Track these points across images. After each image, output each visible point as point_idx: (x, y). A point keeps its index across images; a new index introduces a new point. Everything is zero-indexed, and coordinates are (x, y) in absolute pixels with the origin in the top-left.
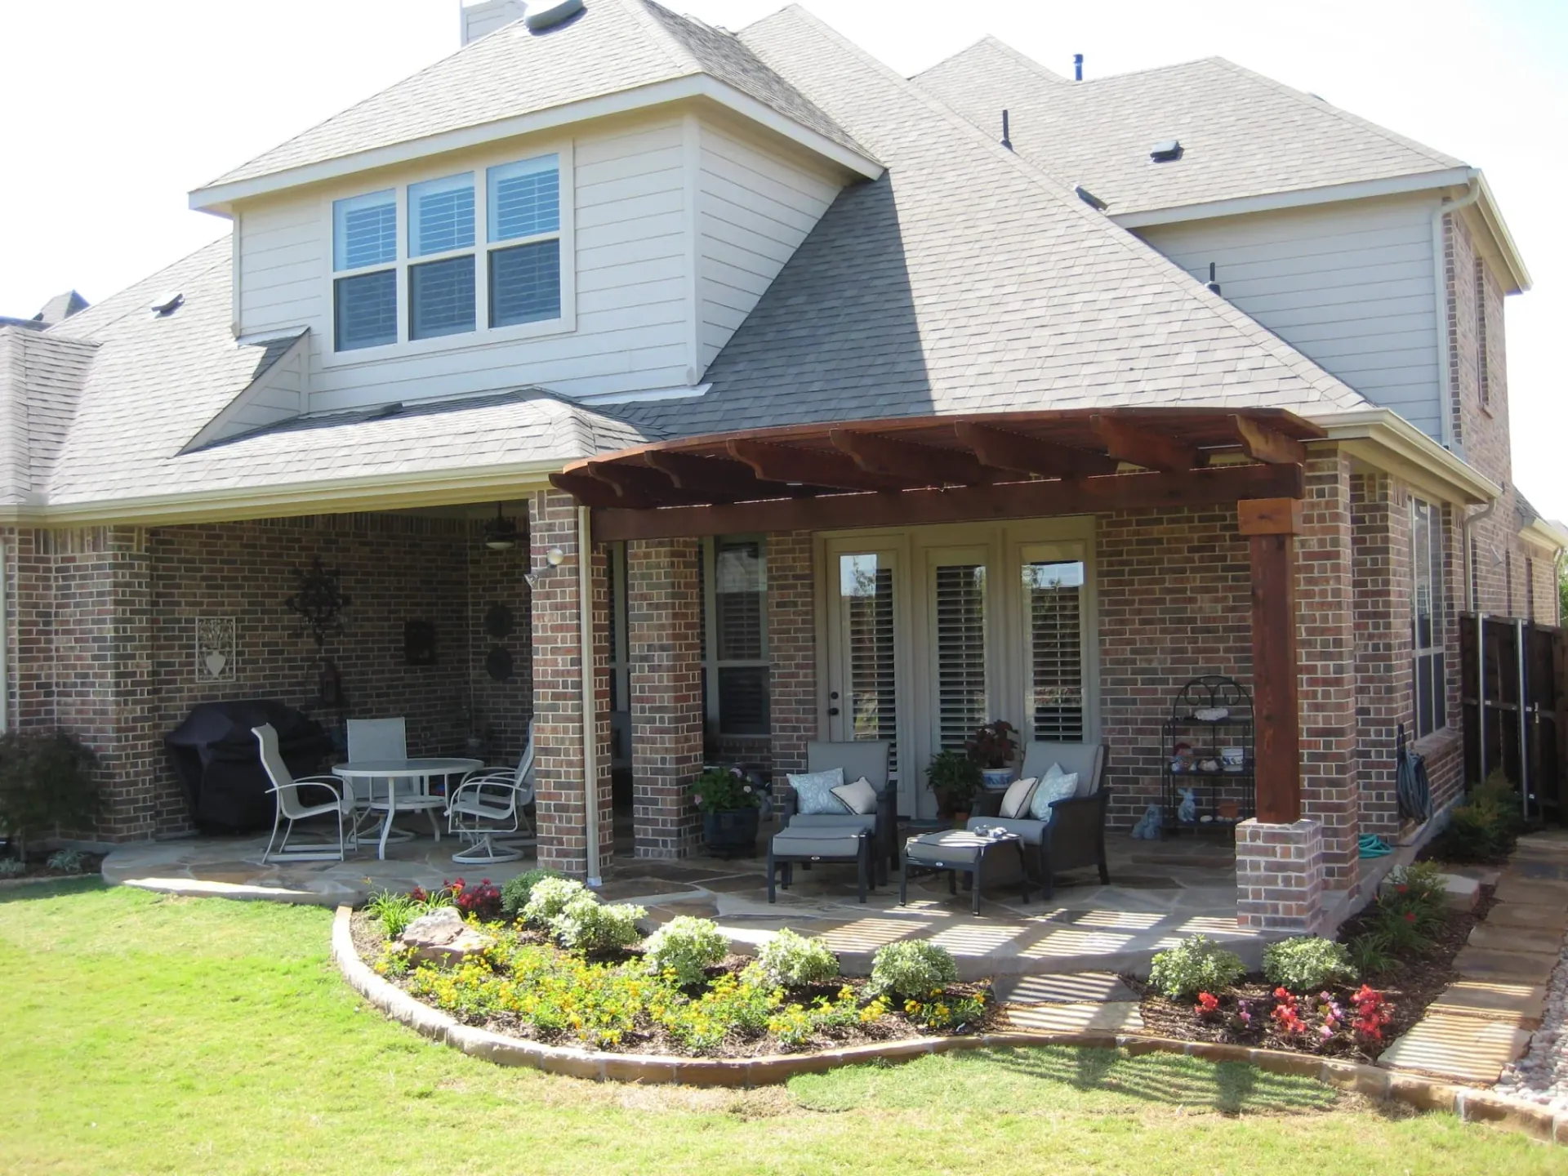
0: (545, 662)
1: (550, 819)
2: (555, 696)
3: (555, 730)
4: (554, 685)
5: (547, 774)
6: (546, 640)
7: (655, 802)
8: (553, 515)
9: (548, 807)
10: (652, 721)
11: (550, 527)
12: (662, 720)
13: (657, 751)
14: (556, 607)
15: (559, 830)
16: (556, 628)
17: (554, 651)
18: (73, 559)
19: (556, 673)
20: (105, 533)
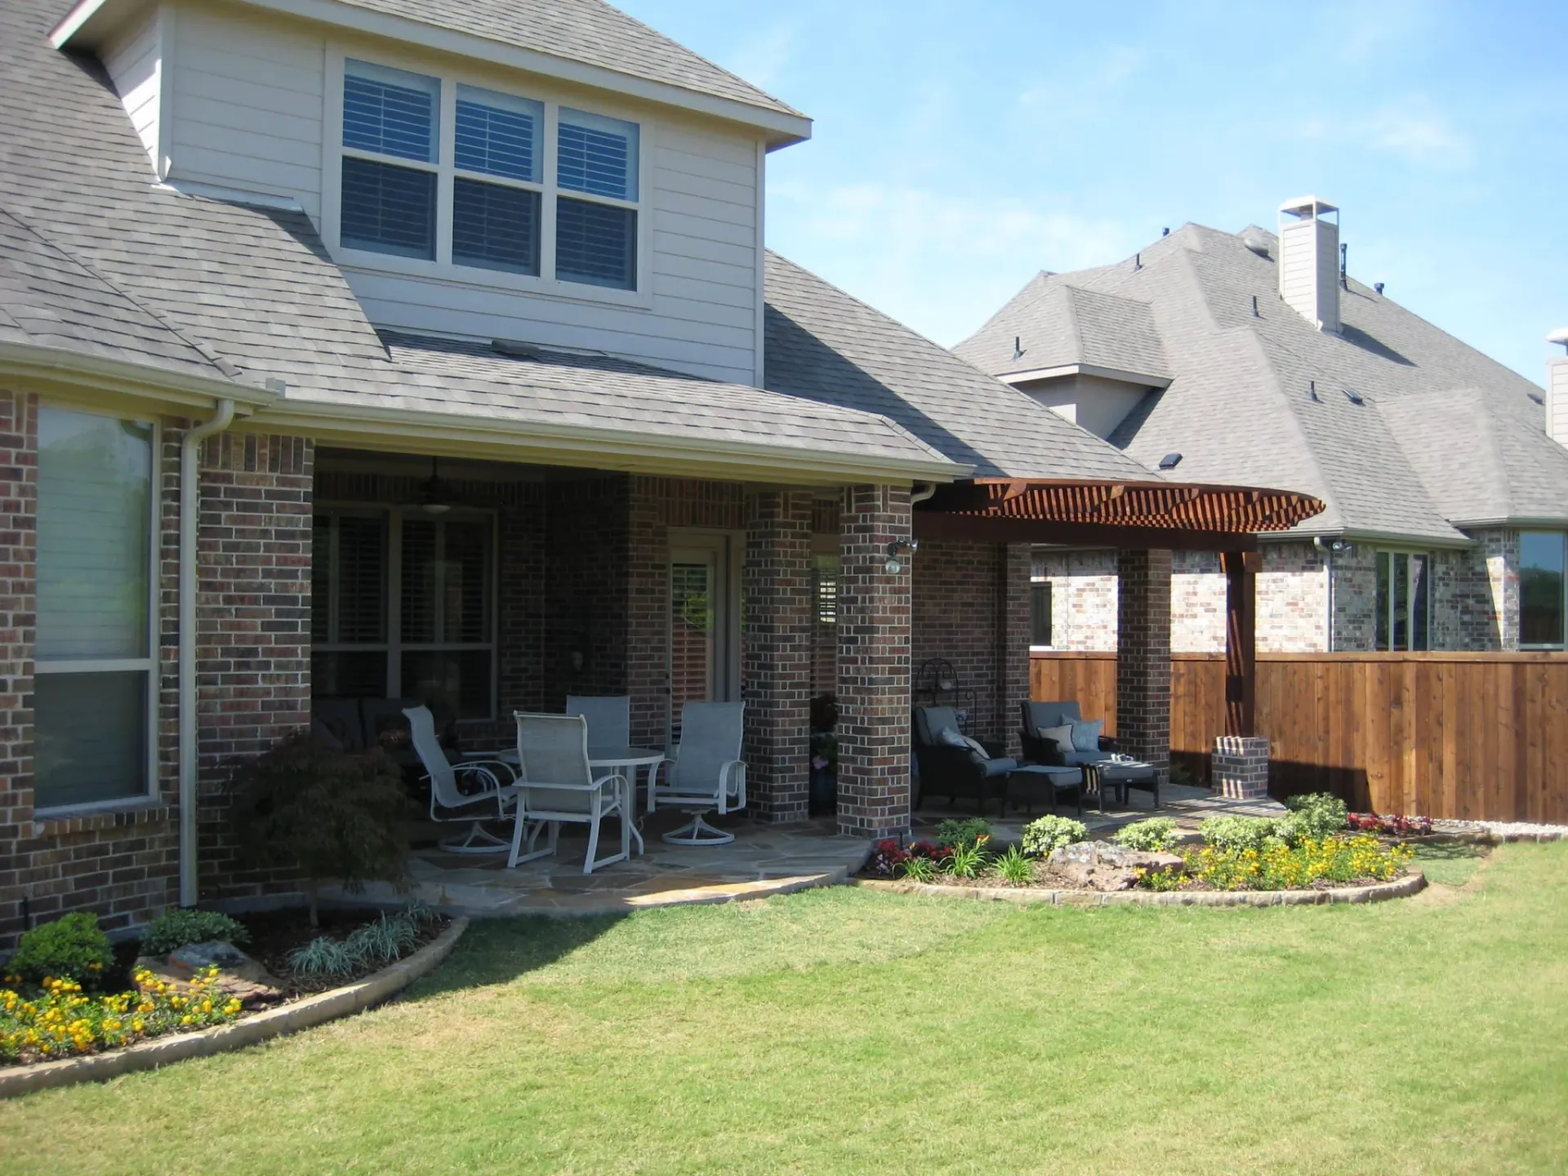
0: (885, 640)
1: (883, 781)
2: (892, 671)
3: (891, 701)
4: (889, 661)
5: (883, 741)
6: (884, 620)
7: (792, 770)
8: (894, 509)
9: (883, 770)
10: (791, 695)
11: (892, 519)
12: (800, 695)
13: (793, 723)
14: (895, 591)
15: (891, 791)
16: (895, 610)
17: (893, 630)
18: (228, 478)
19: (893, 650)
20: (299, 449)
